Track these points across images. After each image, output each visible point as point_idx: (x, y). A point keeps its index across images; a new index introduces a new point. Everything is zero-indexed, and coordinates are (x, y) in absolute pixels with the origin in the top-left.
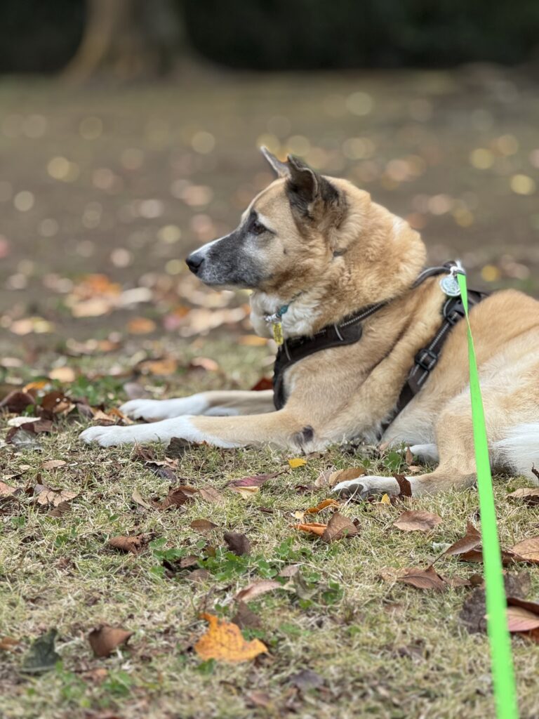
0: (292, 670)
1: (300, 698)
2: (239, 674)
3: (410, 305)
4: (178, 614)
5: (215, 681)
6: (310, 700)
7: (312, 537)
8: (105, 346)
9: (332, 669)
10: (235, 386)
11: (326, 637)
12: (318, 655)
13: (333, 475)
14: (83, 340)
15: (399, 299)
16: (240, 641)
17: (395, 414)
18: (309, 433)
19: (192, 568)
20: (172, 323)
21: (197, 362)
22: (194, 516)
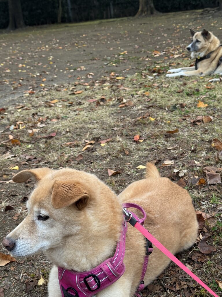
0: (212, 108)
1: (215, 112)
2: (204, 109)
3: (218, 51)
4: (191, 101)
5: (201, 110)
6: (216, 112)
7: (208, 89)
8: (161, 62)
9: (218, 107)
10: (186, 66)
11: (216, 103)
12: (215, 106)
13: (208, 79)
14: (158, 61)
15: (216, 50)
16: (204, 104)
17: (216, 69)
18: (202, 73)
19: (191, 94)
20: (171, 57)
21: (179, 63)
22: (188, 87)
